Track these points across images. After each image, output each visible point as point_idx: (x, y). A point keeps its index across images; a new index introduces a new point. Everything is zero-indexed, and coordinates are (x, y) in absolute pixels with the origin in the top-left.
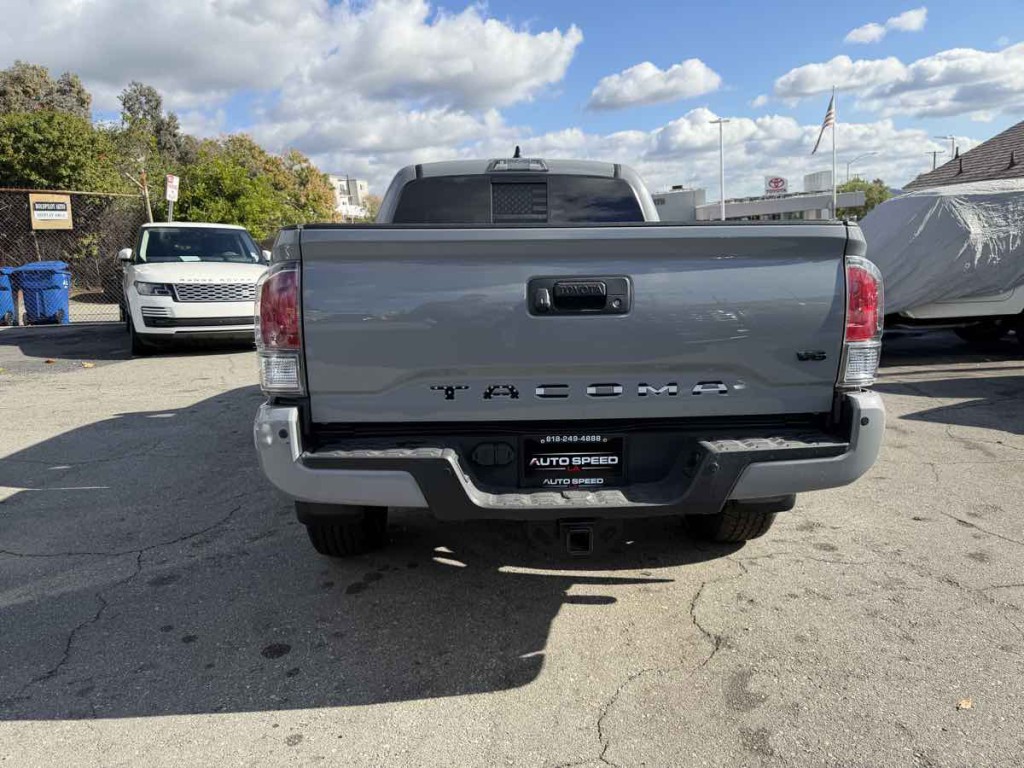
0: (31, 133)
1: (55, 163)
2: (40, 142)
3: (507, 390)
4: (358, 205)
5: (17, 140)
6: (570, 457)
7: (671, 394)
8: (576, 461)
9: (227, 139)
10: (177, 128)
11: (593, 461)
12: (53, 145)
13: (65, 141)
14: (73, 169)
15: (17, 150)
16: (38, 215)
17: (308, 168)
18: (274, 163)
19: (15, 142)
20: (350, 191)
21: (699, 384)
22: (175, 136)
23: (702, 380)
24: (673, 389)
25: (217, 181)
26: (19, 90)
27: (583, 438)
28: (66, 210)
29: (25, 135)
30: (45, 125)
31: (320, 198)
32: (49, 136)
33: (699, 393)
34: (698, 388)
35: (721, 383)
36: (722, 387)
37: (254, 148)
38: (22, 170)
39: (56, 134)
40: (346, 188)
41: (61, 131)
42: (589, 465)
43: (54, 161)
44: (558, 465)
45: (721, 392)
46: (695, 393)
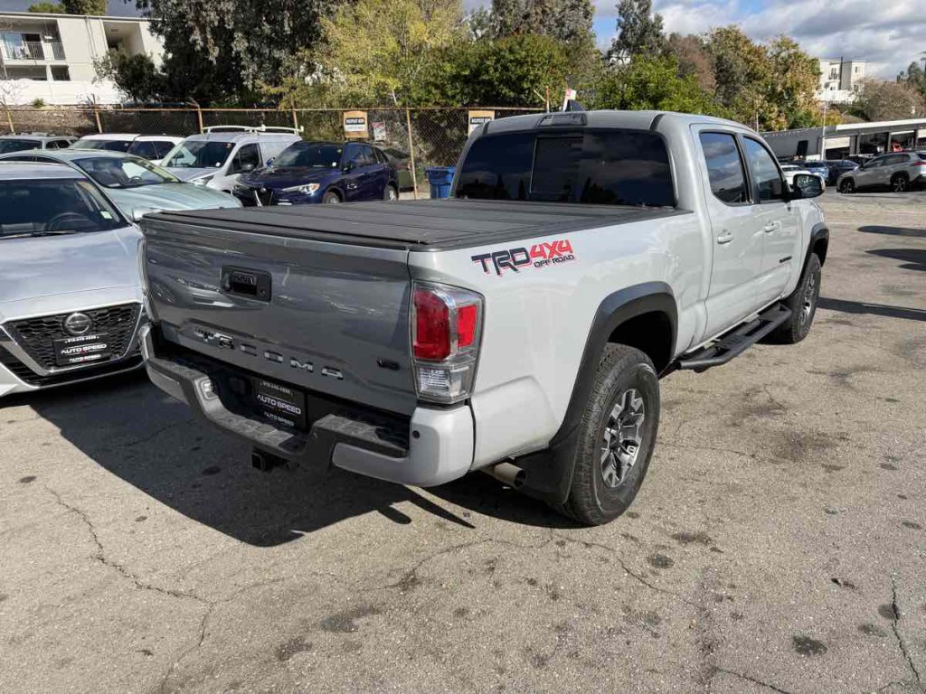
0: (507, 55)
1: (522, 78)
2: (511, 61)
3: (228, 343)
4: (849, 89)
5: (498, 61)
6: (277, 401)
7: (309, 371)
8: (281, 405)
9: (714, 32)
10: (661, 28)
11: (287, 407)
12: (520, 63)
13: (529, 59)
14: (532, 82)
15: (496, 70)
17: (795, 53)
18: (757, 52)
19: (495, 64)
20: (842, 77)
21: (326, 367)
22: (658, 36)
23: (328, 366)
24: (310, 367)
25: (644, 84)
26: (539, 11)
27: (281, 389)
29: (504, 57)
30: (518, 47)
31: (798, 85)
32: (518, 56)
33: (326, 375)
34: (324, 371)
35: (338, 371)
36: (340, 375)
37: (739, 39)
38: (499, 85)
39: (524, 53)
40: (838, 72)
41: (527, 51)
42: (285, 409)
43: (520, 76)
44: (270, 404)
45: (339, 378)
46: (324, 375)
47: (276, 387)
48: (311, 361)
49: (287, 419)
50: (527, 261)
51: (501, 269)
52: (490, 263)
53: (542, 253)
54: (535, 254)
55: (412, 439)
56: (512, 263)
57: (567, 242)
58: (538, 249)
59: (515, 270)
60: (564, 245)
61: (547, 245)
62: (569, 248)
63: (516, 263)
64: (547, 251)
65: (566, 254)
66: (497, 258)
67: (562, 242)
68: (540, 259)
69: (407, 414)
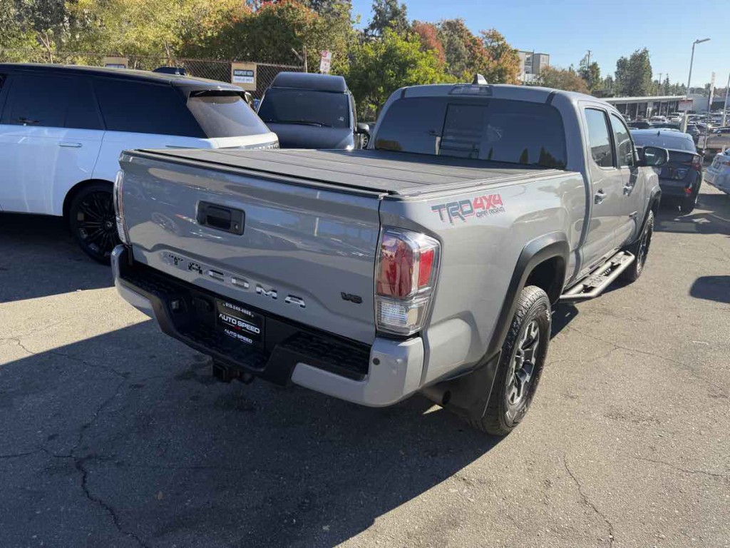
3: (197, 267)
6: (237, 320)
7: (273, 297)
8: (241, 324)
11: (247, 326)
16: (236, 79)
21: (290, 296)
23: (291, 294)
24: (275, 295)
27: (242, 311)
28: (253, 76)
33: (289, 302)
34: (288, 299)
35: (301, 299)
36: (302, 303)
42: (245, 328)
44: (231, 323)
45: (301, 306)
46: (287, 302)
47: (238, 309)
48: (276, 289)
49: (246, 337)
50: (471, 212)
51: (453, 218)
52: (445, 212)
53: (481, 205)
54: (477, 206)
55: (372, 365)
56: (461, 213)
57: (499, 195)
58: (479, 202)
59: (463, 219)
60: (497, 198)
61: (484, 198)
62: (500, 202)
63: (464, 213)
64: (485, 203)
65: (498, 206)
66: (450, 208)
67: (495, 196)
68: (480, 210)
69: (369, 343)
